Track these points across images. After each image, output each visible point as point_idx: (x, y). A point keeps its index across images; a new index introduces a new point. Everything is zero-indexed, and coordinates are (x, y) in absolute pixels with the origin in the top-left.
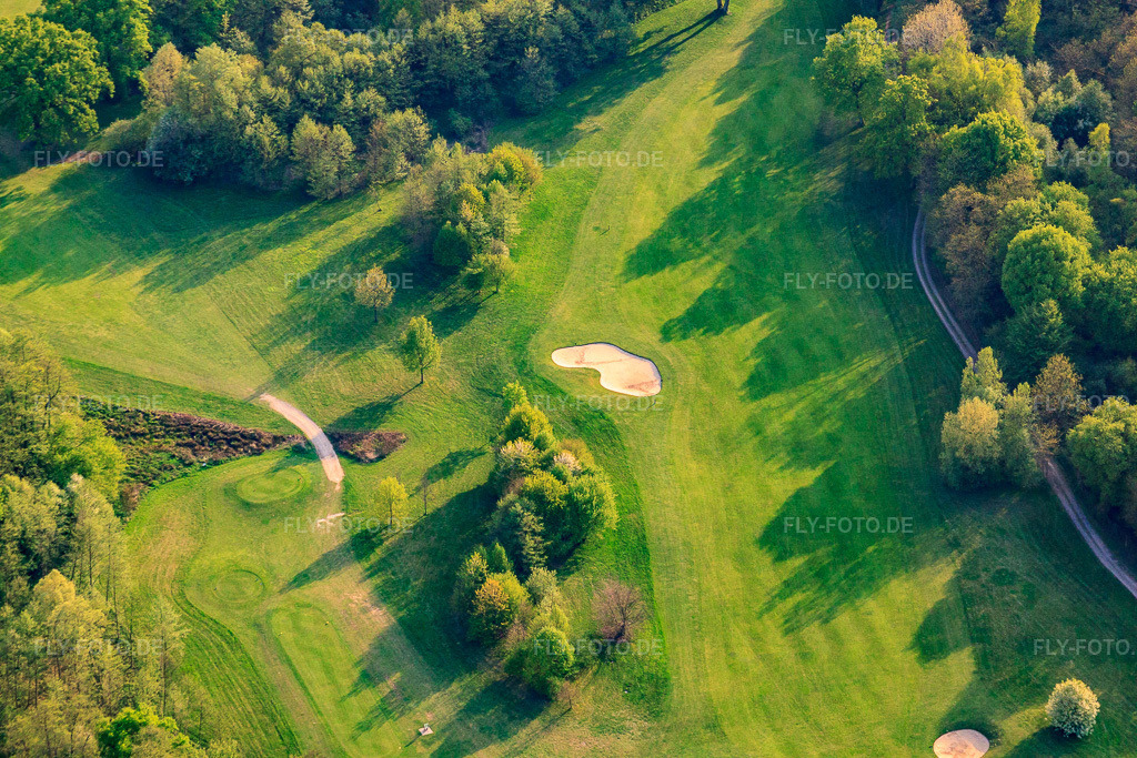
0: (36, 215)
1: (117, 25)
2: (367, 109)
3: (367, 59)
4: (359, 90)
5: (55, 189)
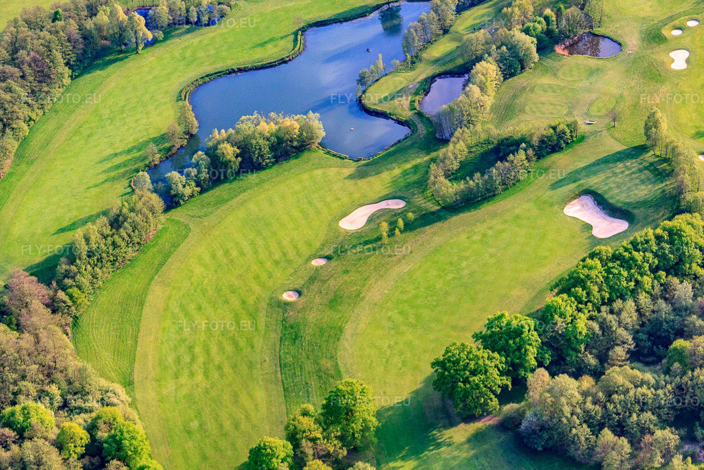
0: (454, 458)
1: (519, 348)
2: (644, 424)
3: (649, 393)
4: (642, 410)
5: (469, 441)
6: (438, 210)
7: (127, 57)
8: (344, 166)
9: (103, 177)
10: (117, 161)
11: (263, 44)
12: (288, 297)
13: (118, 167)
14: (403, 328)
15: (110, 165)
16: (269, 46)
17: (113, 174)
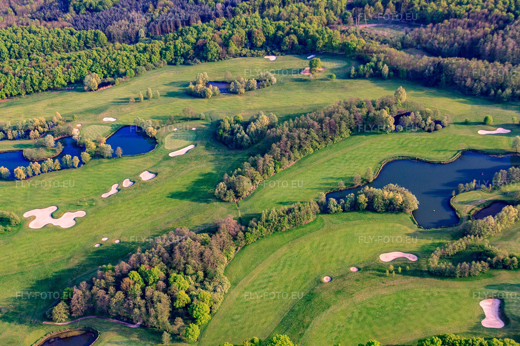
6: (425, 271)
7: (381, 134)
8: (411, 228)
9: (318, 186)
10: (330, 181)
11: (439, 151)
12: (326, 279)
13: (327, 184)
14: (353, 321)
15: (325, 182)
16: (442, 153)
17: (322, 186)
